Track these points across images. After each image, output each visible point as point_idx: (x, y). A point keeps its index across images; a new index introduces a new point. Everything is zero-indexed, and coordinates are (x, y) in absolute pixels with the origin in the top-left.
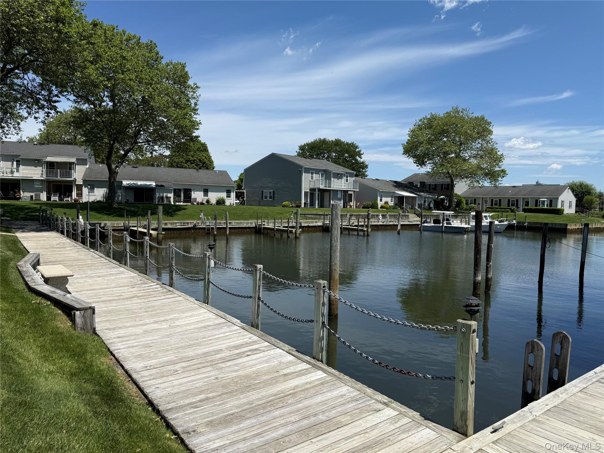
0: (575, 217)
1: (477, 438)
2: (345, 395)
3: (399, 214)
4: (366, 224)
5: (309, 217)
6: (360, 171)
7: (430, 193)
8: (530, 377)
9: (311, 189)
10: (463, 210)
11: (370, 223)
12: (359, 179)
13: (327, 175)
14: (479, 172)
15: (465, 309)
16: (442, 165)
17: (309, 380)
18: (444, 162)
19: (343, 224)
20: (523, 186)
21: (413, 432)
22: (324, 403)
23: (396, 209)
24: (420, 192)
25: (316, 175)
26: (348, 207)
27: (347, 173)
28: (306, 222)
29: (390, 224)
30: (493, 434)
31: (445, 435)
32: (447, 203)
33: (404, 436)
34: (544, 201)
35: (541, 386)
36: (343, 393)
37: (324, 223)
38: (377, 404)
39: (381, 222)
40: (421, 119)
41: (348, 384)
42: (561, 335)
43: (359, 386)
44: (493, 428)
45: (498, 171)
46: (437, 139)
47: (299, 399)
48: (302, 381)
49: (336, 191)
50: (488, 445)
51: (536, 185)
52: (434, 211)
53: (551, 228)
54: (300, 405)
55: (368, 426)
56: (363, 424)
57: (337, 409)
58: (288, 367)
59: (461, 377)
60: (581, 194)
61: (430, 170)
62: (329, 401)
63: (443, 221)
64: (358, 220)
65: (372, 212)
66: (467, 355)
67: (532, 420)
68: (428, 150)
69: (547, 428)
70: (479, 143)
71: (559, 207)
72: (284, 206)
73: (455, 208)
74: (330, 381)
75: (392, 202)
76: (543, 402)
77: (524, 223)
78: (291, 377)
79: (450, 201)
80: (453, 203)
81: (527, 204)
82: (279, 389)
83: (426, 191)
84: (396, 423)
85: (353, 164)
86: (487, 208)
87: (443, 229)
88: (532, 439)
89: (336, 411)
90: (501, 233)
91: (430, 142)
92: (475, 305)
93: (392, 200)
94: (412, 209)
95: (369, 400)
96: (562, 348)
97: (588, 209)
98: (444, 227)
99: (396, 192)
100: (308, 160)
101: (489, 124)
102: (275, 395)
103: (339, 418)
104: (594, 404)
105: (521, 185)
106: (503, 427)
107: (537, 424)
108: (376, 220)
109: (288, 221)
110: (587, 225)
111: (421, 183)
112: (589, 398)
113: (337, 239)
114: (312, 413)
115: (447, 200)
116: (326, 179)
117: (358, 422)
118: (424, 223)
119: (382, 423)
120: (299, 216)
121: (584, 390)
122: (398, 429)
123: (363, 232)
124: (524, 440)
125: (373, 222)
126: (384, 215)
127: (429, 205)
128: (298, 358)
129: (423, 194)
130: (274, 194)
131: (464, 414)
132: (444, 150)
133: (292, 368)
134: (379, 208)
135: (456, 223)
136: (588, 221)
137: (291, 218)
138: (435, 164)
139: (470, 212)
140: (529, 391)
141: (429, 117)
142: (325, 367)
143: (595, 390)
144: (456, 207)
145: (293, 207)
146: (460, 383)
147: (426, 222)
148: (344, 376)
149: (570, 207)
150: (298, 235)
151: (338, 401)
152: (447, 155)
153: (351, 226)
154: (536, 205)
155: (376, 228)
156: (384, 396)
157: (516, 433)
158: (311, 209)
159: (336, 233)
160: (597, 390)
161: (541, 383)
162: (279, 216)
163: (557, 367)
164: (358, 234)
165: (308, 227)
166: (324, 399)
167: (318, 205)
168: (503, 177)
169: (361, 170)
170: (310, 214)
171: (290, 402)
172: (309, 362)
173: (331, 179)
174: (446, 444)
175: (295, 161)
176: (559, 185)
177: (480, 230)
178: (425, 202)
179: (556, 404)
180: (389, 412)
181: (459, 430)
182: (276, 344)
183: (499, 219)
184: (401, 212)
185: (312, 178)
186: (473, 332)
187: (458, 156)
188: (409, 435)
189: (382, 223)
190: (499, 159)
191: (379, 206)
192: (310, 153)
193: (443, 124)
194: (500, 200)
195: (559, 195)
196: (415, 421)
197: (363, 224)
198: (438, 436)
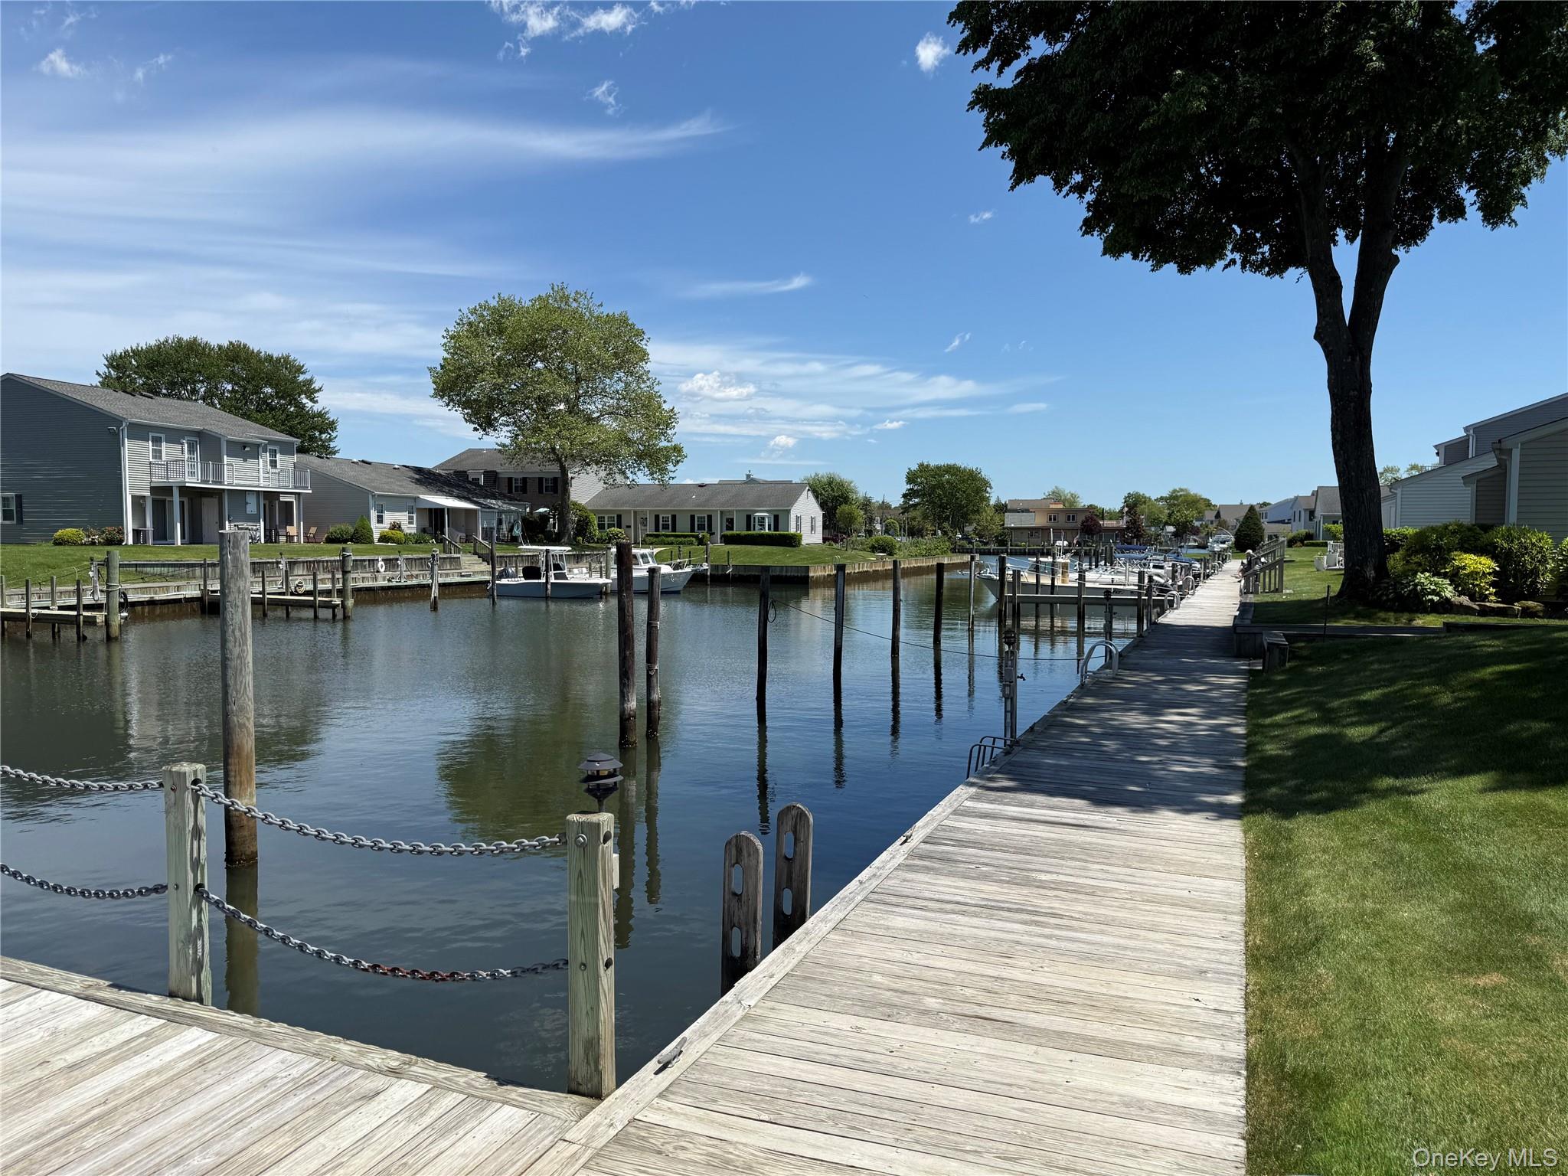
0: (823, 550)
1: (624, 1096)
2: (274, 1078)
3: (433, 556)
4: (339, 586)
5: (154, 575)
6: (312, 439)
7: (511, 499)
8: (736, 920)
9: (154, 490)
10: (594, 542)
11: (351, 584)
12: (311, 459)
13: (207, 445)
14: (624, 451)
15: (585, 786)
16: (536, 430)
17: (156, 1064)
18: (540, 422)
19: (268, 589)
20: (721, 484)
21: (469, 1126)
22: (204, 1118)
23: (425, 542)
24: (486, 497)
25: (169, 445)
26: (283, 539)
27: (271, 442)
28: (144, 590)
29: (409, 583)
30: (661, 1075)
31: (549, 1110)
32: (554, 524)
33: (444, 1144)
34: (763, 518)
35: (759, 935)
36: (269, 1074)
37: (204, 591)
38: (372, 1078)
39: (382, 578)
40: (475, 309)
41: (285, 1045)
42: (794, 812)
43: (317, 1042)
44: (659, 1062)
45: (666, 448)
46: (519, 363)
47: (124, 1125)
48: (135, 1072)
49: (240, 495)
50: (649, 1105)
51: (746, 483)
52: (525, 547)
53: (778, 576)
54: (126, 1146)
55: (344, 1145)
56: (330, 1145)
57: (249, 1123)
58: (83, 1041)
59: (581, 957)
60: (832, 502)
61: (507, 442)
62: (223, 1107)
63: (547, 571)
64: (315, 575)
65: (353, 552)
66: (592, 900)
67: (742, 1019)
68: (499, 389)
69: (770, 1027)
70: (620, 379)
71: (792, 530)
72: (59, 543)
73: (575, 539)
74: (226, 1050)
75: (410, 523)
76: (763, 971)
77: (725, 567)
78: (93, 1067)
79: (563, 521)
80: (570, 526)
81: (730, 524)
82: (50, 1115)
83: (500, 494)
84: (422, 1115)
85: (289, 417)
86: (647, 535)
87: (549, 592)
88: (741, 1062)
89: (246, 1130)
90: (678, 592)
91: (501, 368)
92: (606, 773)
93: (411, 518)
94: (467, 541)
95: (345, 1075)
96: (796, 840)
97: (845, 534)
98: (549, 586)
99: (421, 496)
100: (140, 400)
101: (640, 334)
102: (37, 1138)
103: (254, 1150)
104: (858, 952)
105: (716, 481)
106: (681, 1052)
107: (751, 1026)
108: (369, 575)
109: (78, 589)
110: (841, 568)
111: (486, 473)
112: (850, 939)
113: (244, 635)
114: (169, 1157)
115: (554, 519)
116: (204, 459)
117: (314, 1143)
118: (501, 577)
119: (385, 1126)
120: (116, 573)
121: (841, 926)
122: (427, 1131)
123: (331, 610)
124: (726, 1069)
125: (360, 579)
126: (390, 560)
127: (511, 530)
128: (118, 1006)
129: (494, 502)
130: (20, 505)
131: (592, 1045)
132: (537, 393)
133: (96, 1040)
134: (376, 541)
135: (578, 575)
136: (846, 558)
137: (88, 580)
138: (519, 427)
139: (610, 546)
140: (737, 953)
141: (493, 303)
142: (210, 1013)
143: (861, 920)
144: (576, 535)
145: (93, 543)
146: (581, 972)
147: (504, 574)
148: (270, 1026)
149: (812, 530)
150: (115, 631)
151: (252, 1101)
152: (548, 405)
153: (292, 594)
154: (748, 528)
155: (370, 596)
156: (389, 1051)
157: (710, 1059)
158: (160, 549)
159: (238, 617)
160: (865, 919)
161: (759, 928)
162: (42, 575)
163: (789, 886)
164: (316, 617)
165: (152, 603)
166: (205, 1107)
167: (183, 537)
168: (678, 462)
169: (317, 434)
170: (157, 565)
171: (89, 1143)
172: (157, 1010)
173: (221, 460)
174: (552, 1133)
175: (94, 403)
176: (790, 482)
177: (629, 589)
178: (500, 522)
179: (788, 969)
180: (402, 1092)
181: (583, 1089)
182: (35, 979)
183: (673, 562)
184: (437, 550)
185: (157, 454)
186: (605, 841)
187: (572, 409)
188: (458, 1136)
189: (385, 583)
190: (667, 421)
191: (376, 536)
192: (148, 378)
193: (532, 326)
194: (674, 517)
195: (792, 504)
196: (473, 1096)
197: (329, 586)
198: (534, 1116)
